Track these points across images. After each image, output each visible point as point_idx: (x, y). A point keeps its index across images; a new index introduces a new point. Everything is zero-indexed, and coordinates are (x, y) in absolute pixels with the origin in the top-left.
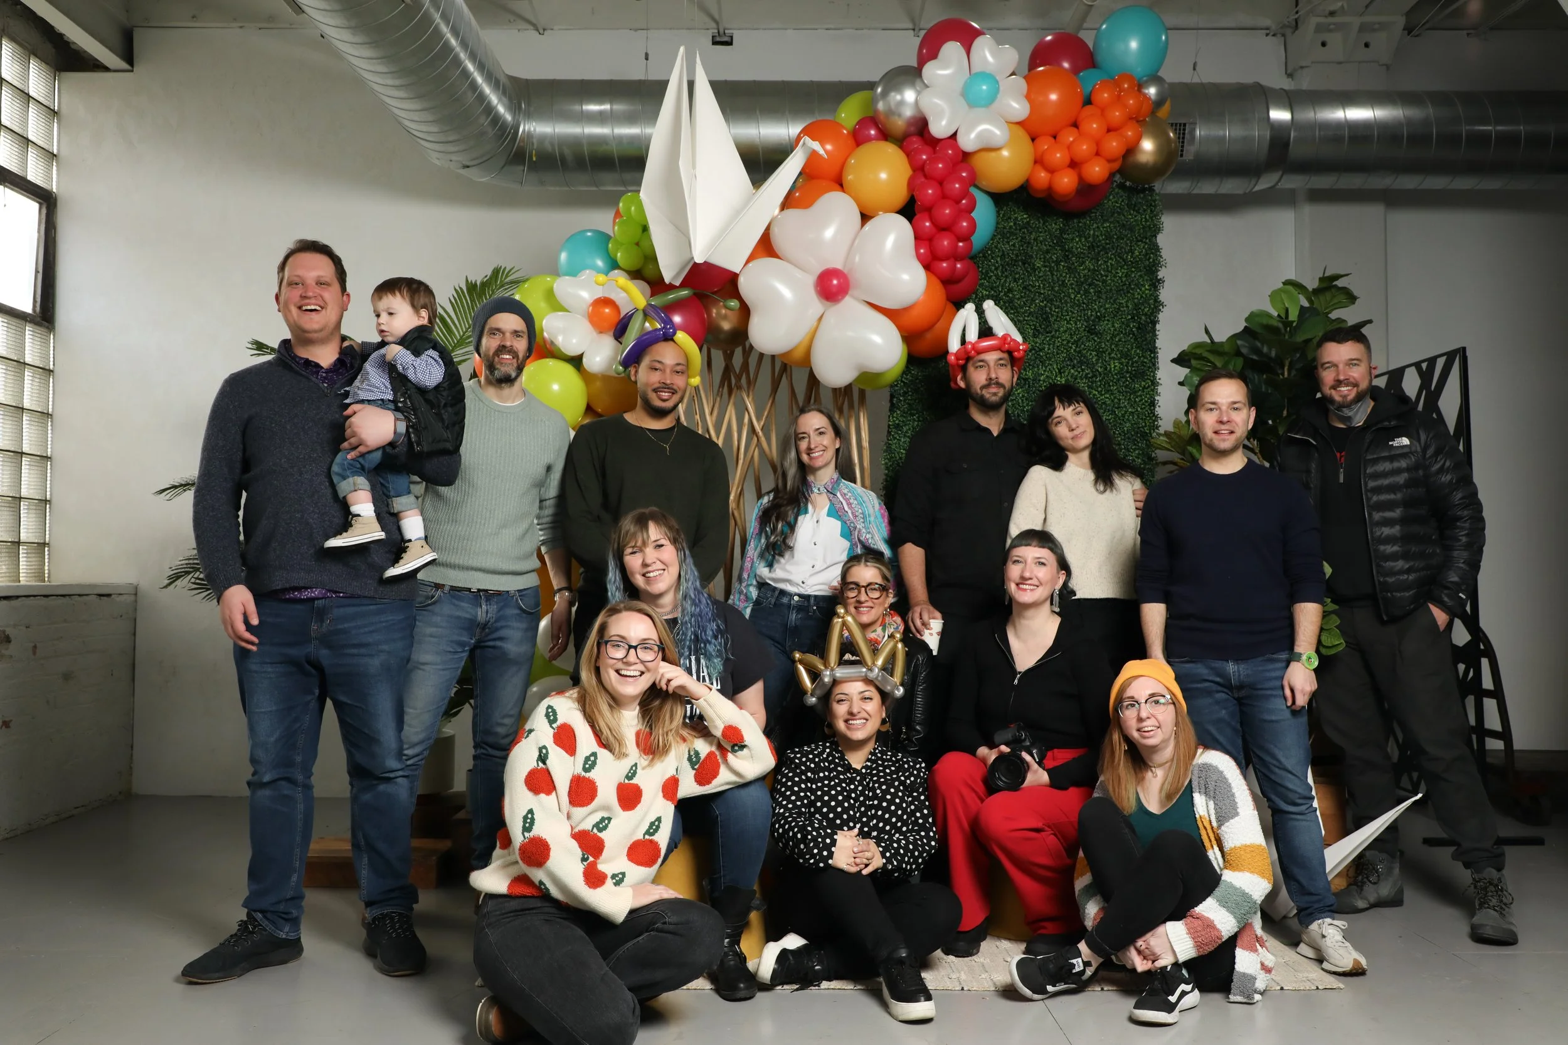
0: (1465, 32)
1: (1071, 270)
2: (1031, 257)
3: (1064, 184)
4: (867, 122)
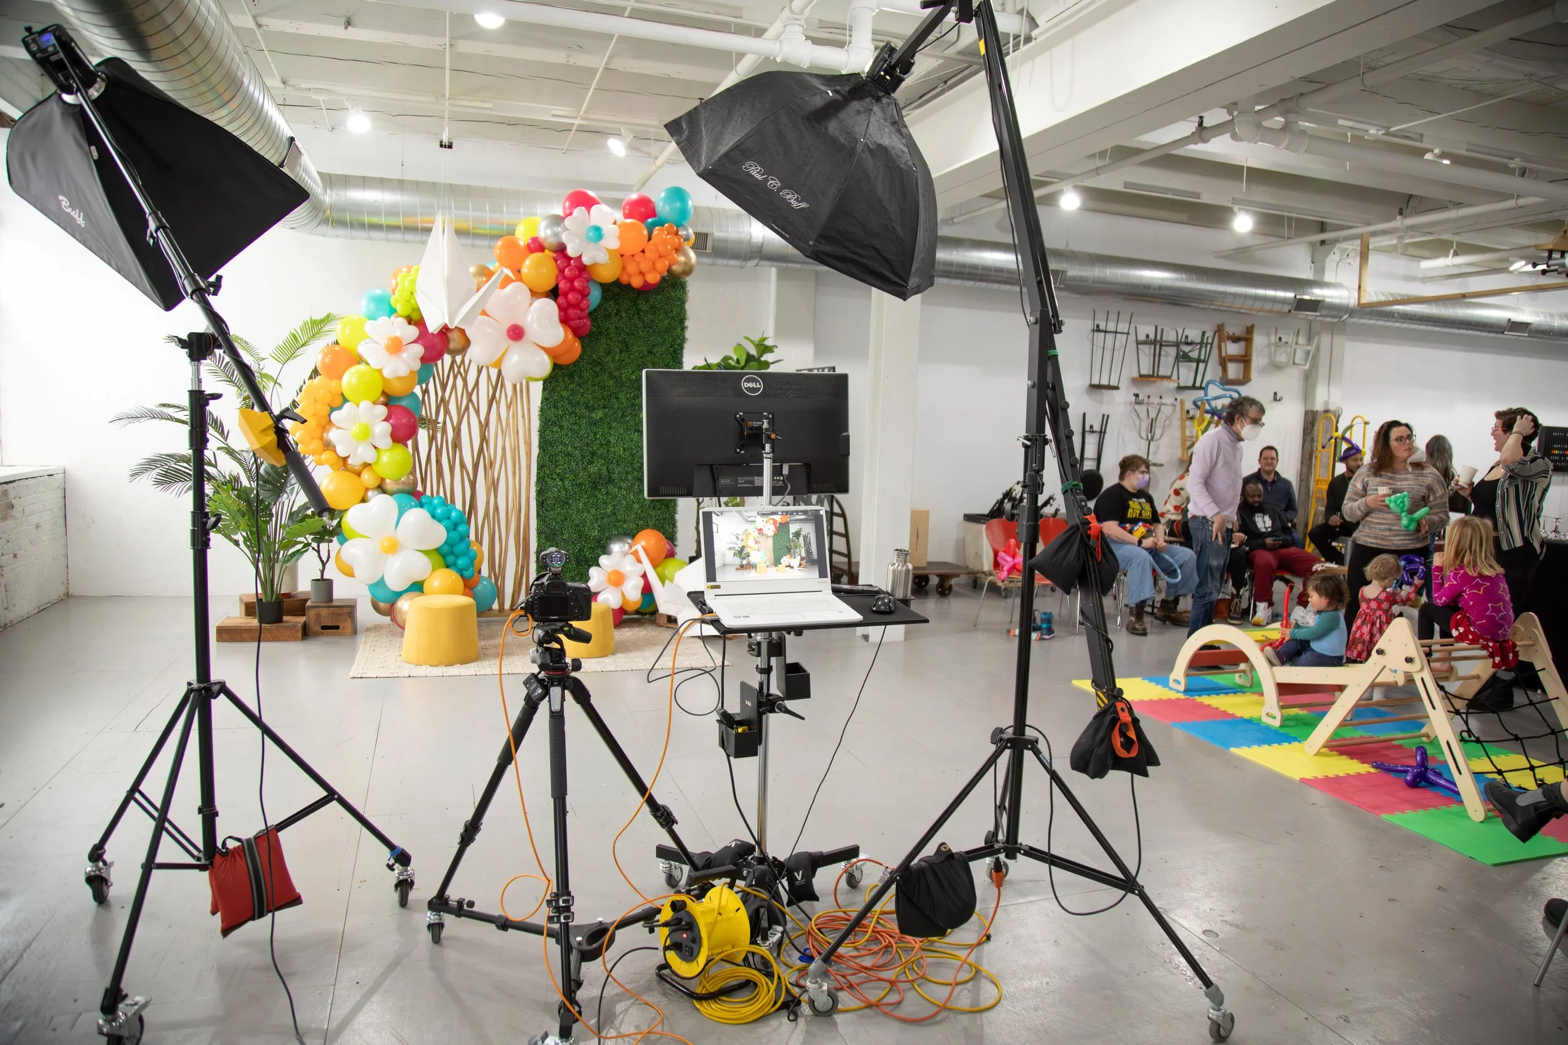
2: (619, 311)
3: (637, 282)
4: (535, 240)
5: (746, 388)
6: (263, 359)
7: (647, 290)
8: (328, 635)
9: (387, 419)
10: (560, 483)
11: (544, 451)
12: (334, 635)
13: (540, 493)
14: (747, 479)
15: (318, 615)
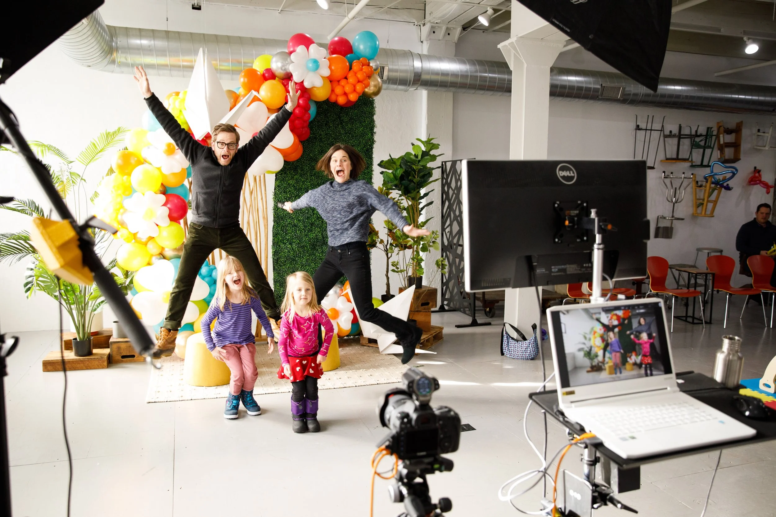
0: (482, 31)
1: (343, 128)
2: (328, 122)
3: (341, 100)
4: (269, 70)
5: (561, 177)
6: (71, 162)
7: (350, 106)
8: (126, 362)
9: (165, 205)
10: (290, 246)
11: (277, 223)
12: (131, 362)
13: (275, 253)
14: (560, 267)
15: (119, 348)
